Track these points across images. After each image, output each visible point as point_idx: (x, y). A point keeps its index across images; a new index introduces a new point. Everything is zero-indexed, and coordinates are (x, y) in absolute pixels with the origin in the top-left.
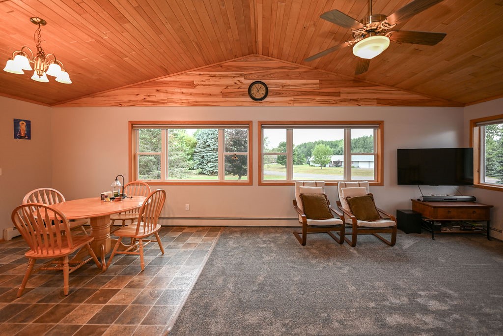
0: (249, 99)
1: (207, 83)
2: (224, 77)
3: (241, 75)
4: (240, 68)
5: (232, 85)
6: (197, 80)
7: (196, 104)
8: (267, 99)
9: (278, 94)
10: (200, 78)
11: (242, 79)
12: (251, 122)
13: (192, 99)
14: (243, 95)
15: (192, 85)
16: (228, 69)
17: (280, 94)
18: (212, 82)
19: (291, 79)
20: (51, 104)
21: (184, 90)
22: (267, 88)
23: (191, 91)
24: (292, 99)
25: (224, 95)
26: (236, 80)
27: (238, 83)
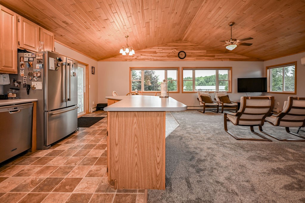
0: (178, 58)
1: (161, 52)
2: (168, 49)
3: (175, 49)
4: (175, 46)
5: (172, 53)
6: (157, 51)
7: (157, 60)
8: (185, 58)
9: (190, 56)
10: (159, 50)
11: (175, 50)
12: (179, 67)
13: (155, 58)
14: (176, 57)
15: (155, 52)
16: (170, 46)
17: (191, 56)
18: (164, 51)
19: (195, 50)
20: (98, 60)
21: (152, 55)
22: (185, 54)
23: (155, 55)
24: (196, 58)
25: (168, 56)
26: (173, 51)
27: (174, 51)
